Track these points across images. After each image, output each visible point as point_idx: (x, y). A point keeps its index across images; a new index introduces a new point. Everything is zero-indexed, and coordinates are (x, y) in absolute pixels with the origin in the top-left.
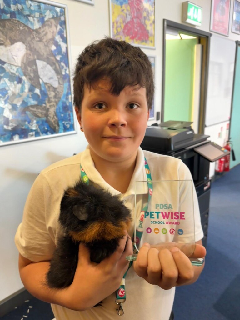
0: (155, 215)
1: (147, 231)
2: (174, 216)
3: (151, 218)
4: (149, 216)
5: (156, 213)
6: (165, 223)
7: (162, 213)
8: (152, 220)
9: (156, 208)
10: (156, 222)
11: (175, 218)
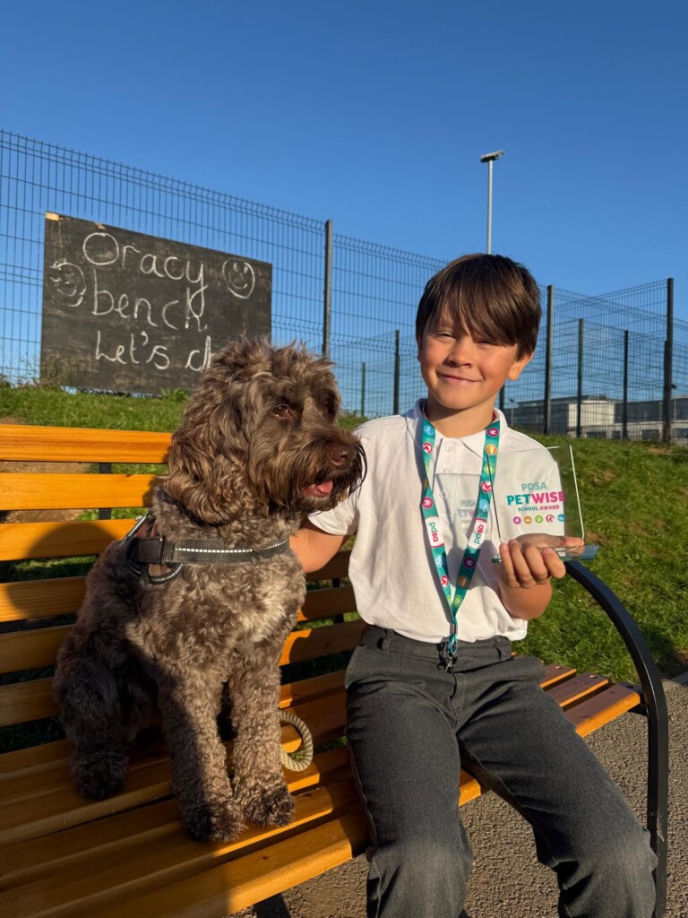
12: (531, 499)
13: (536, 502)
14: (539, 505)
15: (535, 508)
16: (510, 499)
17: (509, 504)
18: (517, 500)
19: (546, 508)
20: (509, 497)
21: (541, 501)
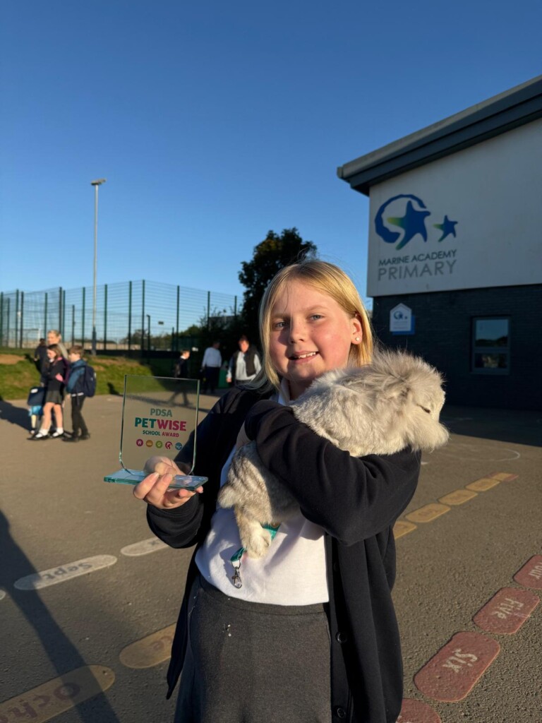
0: (149, 423)
1: (137, 443)
2: (173, 426)
3: (143, 426)
4: (141, 424)
5: (150, 420)
6: (161, 434)
7: (158, 421)
8: (145, 429)
9: (151, 414)
10: (150, 433)
11: (174, 429)
12: (156, 423)
13: (160, 427)
14: (162, 430)
15: (158, 434)
16: (138, 421)
17: (136, 425)
18: (144, 423)
19: (167, 434)
20: (137, 419)
21: (165, 428)
